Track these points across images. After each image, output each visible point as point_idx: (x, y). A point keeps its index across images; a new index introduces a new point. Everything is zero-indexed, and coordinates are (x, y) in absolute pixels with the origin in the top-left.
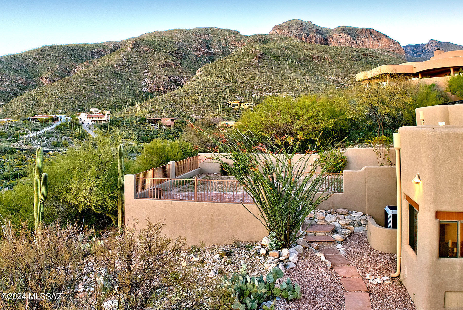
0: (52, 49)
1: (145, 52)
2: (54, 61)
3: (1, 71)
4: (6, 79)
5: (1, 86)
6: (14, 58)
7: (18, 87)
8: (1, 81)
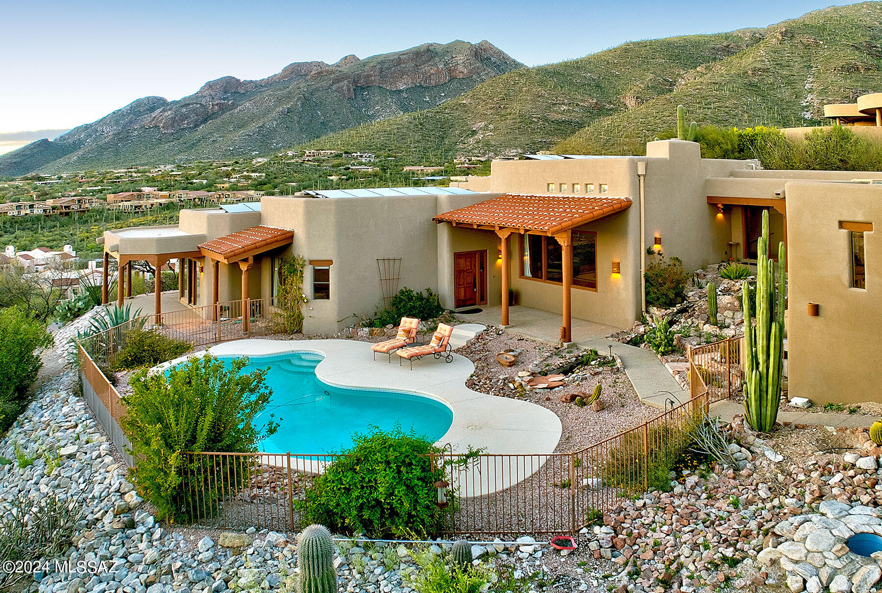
0: (640, 47)
1: (807, 47)
2: (644, 67)
3: (555, 87)
4: (563, 101)
5: (556, 112)
6: (577, 66)
7: (584, 112)
8: (556, 104)
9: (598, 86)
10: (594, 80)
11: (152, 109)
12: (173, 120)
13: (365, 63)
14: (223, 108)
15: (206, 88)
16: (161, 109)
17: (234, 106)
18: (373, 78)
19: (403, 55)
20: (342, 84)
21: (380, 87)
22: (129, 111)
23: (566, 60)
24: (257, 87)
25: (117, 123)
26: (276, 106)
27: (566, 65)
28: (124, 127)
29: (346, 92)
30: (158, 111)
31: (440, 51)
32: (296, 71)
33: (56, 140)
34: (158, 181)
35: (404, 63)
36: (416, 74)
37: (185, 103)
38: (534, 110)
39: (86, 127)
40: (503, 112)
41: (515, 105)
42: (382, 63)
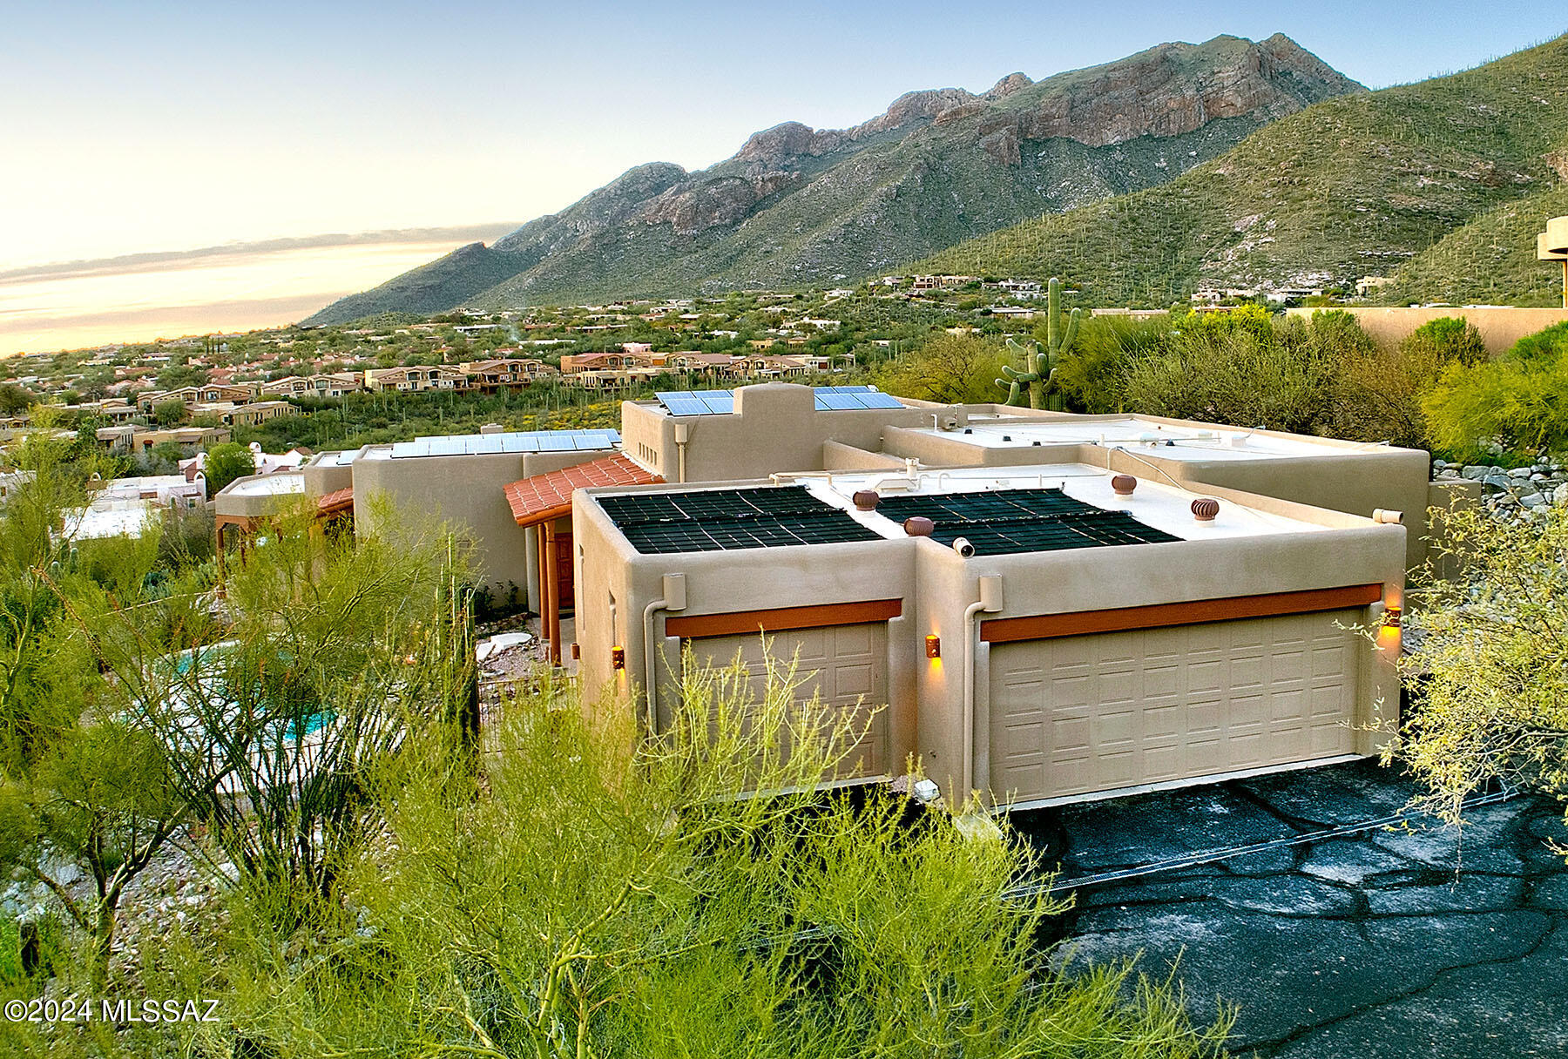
3: (1408, 137)
4: (1423, 166)
5: (1405, 191)
6: (1458, 87)
7: (1466, 192)
8: (1408, 173)
9: (1501, 133)
10: (1493, 119)
11: (659, 188)
12: (695, 209)
13: (1041, 90)
14: (782, 188)
15: (751, 146)
16: (675, 188)
17: (801, 182)
18: (1056, 122)
19: (1114, 70)
20: (996, 135)
21: (1069, 141)
22: (619, 192)
23: (1435, 76)
24: (844, 142)
25: (599, 212)
26: (876, 183)
27: (1434, 86)
28: (613, 222)
29: (1005, 153)
30: (670, 191)
31: (1187, 59)
32: (914, 110)
33: (497, 246)
34: (654, 331)
35: (1116, 88)
36: (1139, 112)
37: (714, 177)
38: (1360, 187)
39: (548, 222)
40: (1297, 193)
41: (1323, 176)
42: (1074, 88)
